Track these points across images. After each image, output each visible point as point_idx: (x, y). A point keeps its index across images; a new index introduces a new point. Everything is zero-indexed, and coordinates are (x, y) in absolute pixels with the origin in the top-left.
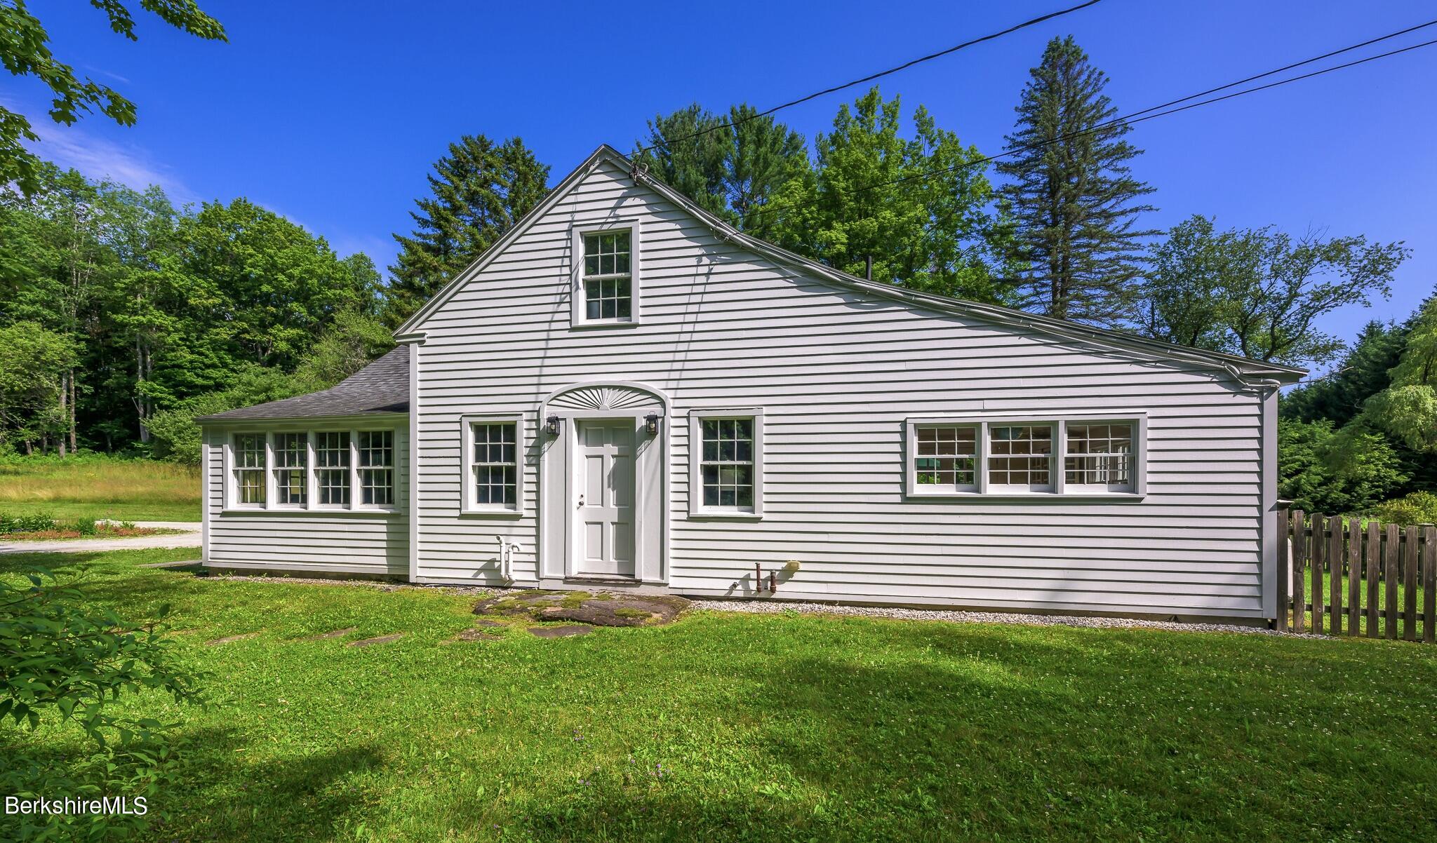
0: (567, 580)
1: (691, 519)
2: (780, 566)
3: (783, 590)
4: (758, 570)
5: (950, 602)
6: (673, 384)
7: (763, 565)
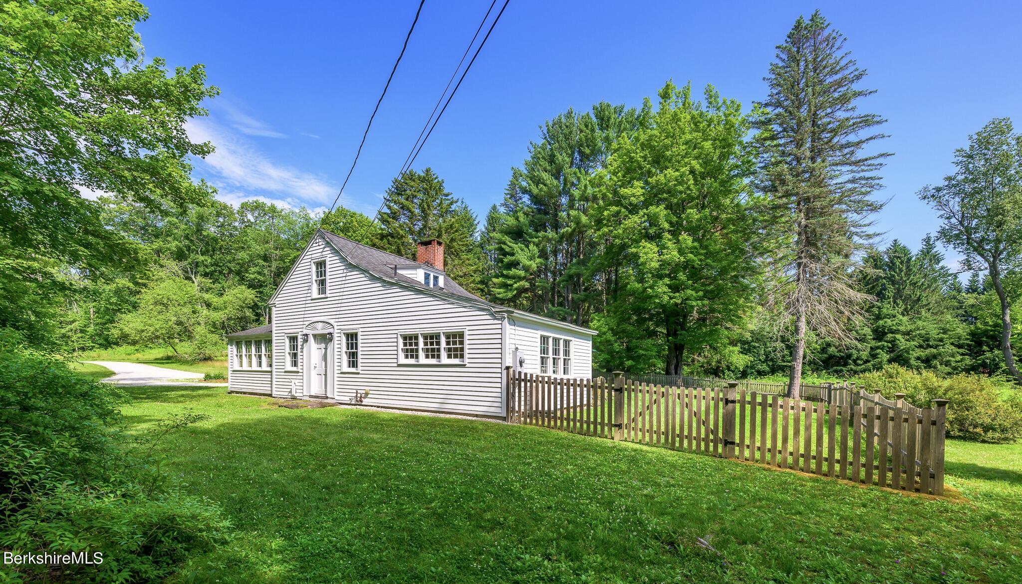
0: (311, 396)
1: (342, 373)
2: (364, 392)
3: (366, 401)
4: (357, 393)
5: (410, 407)
6: (337, 320)
7: (359, 391)
